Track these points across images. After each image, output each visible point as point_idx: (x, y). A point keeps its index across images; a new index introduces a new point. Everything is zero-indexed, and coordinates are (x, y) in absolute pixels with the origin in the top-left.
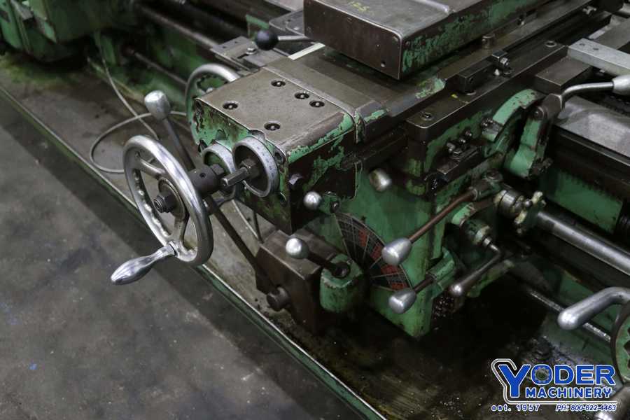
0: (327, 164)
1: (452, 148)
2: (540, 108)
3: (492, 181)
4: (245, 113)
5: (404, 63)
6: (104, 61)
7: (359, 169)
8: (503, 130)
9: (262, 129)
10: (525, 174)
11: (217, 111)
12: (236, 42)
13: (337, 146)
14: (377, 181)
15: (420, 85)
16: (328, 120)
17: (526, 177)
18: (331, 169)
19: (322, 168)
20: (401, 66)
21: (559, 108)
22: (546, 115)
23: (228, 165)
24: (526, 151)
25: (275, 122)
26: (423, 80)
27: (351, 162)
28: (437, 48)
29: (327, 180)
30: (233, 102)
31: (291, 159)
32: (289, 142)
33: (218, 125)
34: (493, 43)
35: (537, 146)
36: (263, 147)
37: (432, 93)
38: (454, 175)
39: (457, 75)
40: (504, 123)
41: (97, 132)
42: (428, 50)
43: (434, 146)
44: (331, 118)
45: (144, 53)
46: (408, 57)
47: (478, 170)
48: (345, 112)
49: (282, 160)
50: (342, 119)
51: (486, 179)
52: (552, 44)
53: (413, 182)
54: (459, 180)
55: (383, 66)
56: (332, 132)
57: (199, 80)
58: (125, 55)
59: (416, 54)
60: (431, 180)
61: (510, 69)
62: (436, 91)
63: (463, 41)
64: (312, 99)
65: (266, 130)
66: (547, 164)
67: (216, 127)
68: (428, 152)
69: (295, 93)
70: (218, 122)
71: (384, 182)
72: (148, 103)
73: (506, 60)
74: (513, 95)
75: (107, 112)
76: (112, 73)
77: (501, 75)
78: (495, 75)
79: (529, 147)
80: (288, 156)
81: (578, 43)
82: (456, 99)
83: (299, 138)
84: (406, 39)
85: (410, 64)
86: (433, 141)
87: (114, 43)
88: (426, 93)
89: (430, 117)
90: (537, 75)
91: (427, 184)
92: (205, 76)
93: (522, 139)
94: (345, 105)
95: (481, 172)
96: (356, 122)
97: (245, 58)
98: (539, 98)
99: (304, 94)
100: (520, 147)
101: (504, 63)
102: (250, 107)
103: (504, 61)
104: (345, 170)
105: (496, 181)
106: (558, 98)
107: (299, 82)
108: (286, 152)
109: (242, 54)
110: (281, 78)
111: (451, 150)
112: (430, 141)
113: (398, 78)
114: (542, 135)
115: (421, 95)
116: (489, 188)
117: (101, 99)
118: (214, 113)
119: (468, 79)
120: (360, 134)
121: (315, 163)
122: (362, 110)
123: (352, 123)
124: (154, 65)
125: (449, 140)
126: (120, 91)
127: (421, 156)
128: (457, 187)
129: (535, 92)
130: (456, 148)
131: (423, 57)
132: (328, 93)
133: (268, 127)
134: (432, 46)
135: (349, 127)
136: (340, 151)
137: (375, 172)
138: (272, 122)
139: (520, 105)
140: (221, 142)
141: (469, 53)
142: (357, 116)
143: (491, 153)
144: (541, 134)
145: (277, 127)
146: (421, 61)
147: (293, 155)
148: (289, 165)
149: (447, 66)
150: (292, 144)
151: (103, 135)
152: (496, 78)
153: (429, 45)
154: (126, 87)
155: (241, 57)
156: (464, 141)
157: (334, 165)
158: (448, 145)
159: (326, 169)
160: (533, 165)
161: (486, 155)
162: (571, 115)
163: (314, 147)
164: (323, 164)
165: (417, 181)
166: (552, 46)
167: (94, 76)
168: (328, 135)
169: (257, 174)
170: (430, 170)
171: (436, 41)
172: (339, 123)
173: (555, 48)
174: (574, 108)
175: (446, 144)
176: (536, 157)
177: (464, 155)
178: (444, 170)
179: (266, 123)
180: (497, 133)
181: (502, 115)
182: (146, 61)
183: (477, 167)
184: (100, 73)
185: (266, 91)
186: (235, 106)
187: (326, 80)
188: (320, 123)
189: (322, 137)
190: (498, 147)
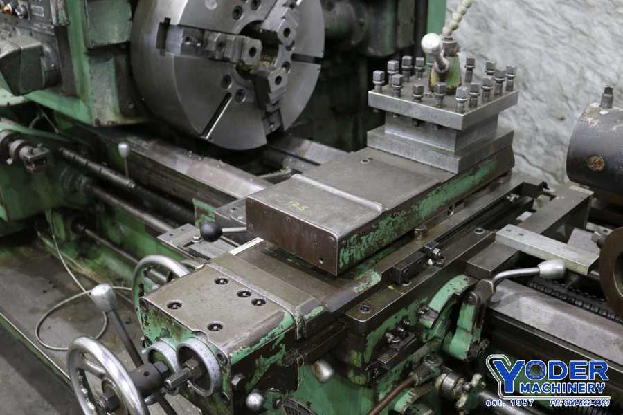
0: (268, 362)
1: (390, 337)
2: (473, 294)
3: (432, 365)
4: (188, 314)
5: (341, 260)
6: (54, 237)
7: (301, 365)
8: (439, 317)
9: (205, 330)
10: (463, 357)
11: (162, 311)
12: (182, 230)
13: (279, 344)
14: (319, 372)
15: (357, 279)
16: (269, 319)
17: (465, 360)
18: (274, 366)
19: (264, 366)
20: (339, 263)
21: (491, 292)
22: (479, 299)
23: (172, 364)
24: (464, 334)
25: (218, 322)
26: (360, 274)
27: (293, 357)
28: (372, 244)
29: (269, 377)
30: (177, 301)
31: (233, 361)
32: (231, 344)
33: (163, 324)
34: (425, 234)
35: (473, 329)
36: (206, 348)
37: (369, 286)
38: (394, 363)
39: (392, 268)
40: (439, 311)
41: (45, 308)
42: (364, 246)
43: (373, 338)
44: (273, 316)
45: (93, 229)
46: (345, 255)
47: (418, 354)
48: (286, 310)
49: (225, 361)
50: (283, 317)
51: (426, 363)
52: (481, 231)
53: (354, 372)
54: (400, 366)
55: (321, 262)
56: (274, 331)
57: (146, 269)
58: (75, 230)
59: (352, 251)
60: (371, 370)
61: (442, 257)
62: (373, 284)
63: (396, 234)
64: (254, 298)
65: (209, 331)
66: (483, 345)
67: (160, 325)
68: (368, 344)
69: (237, 291)
70: (162, 321)
71: (326, 372)
72: (94, 297)
73: (438, 250)
74: (446, 282)
75: (54, 287)
76: (61, 247)
77: (434, 264)
78: (428, 265)
79: (466, 331)
80: (230, 357)
81: (504, 229)
82: (393, 290)
83: (240, 339)
84: (342, 239)
85: (347, 261)
86: (372, 333)
87: (65, 219)
88: (363, 287)
89: (368, 310)
90: (468, 262)
91: (369, 373)
92: (151, 266)
93: (459, 323)
94: (285, 303)
95: (421, 356)
96: (296, 320)
97: (192, 247)
98: (472, 284)
99: (245, 292)
100: (457, 330)
101: (436, 253)
102: (193, 306)
103: (436, 251)
104: (287, 366)
105: (436, 365)
106: (489, 284)
107: (242, 279)
108: (228, 354)
109: (188, 242)
110: (223, 275)
111: (390, 340)
112: (370, 333)
113: (336, 275)
114: (477, 319)
115: (359, 288)
116: (430, 372)
117: (49, 273)
118: (158, 313)
119: (403, 271)
120: (301, 332)
121: (257, 362)
122: (302, 307)
123: (292, 321)
124: (103, 241)
125: (388, 330)
126: (68, 266)
127: (362, 349)
128: (399, 373)
129: (468, 278)
130: (395, 337)
131: (359, 254)
132: (269, 291)
133: (211, 327)
134: (367, 242)
135: (290, 324)
136: (281, 349)
137: (317, 363)
138: (214, 322)
139: (454, 291)
140: (165, 340)
141: (403, 245)
142: (297, 315)
143: (430, 338)
144: (476, 317)
145: (220, 326)
146: (358, 257)
147: (235, 357)
148: (232, 366)
149: (382, 258)
150: (234, 346)
151: (50, 311)
152: (430, 268)
153: (364, 242)
154: (74, 262)
155: (186, 246)
156: (402, 330)
157: (276, 362)
158: (387, 335)
159: (268, 366)
160: (470, 347)
161: (424, 341)
162: (503, 298)
163: (256, 346)
164: (265, 363)
165: (358, 371)
166: (481, 233)
167: (43, 250)
168: (270, 334)
169: (200, 374)
170: (370, 361)
171: (371, 237)
172: (280, 322)
173: (484, 235)
174: (506, 291)
175: (384, 335)
176: (472, 340)
177: (402, 343)
178: (385, 359)
179: (208, 323)
180: (433, 320)
181: (438, 302)
182: (96, 237)
183: (417, 352)
184: (49, 246)
185: (209, 289)
186: (179, 305)
187: (267, 277)
188: (262, 323)
189: (264, 336)
190: (436, 332)
